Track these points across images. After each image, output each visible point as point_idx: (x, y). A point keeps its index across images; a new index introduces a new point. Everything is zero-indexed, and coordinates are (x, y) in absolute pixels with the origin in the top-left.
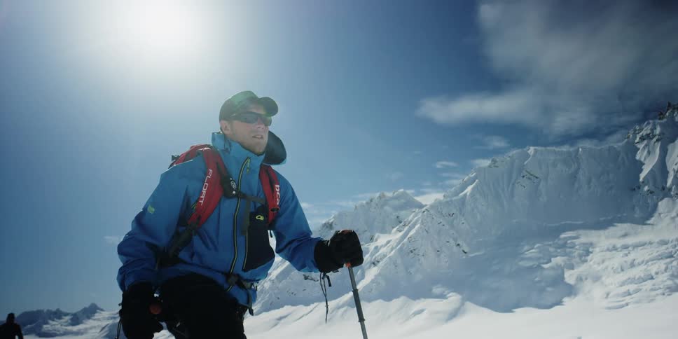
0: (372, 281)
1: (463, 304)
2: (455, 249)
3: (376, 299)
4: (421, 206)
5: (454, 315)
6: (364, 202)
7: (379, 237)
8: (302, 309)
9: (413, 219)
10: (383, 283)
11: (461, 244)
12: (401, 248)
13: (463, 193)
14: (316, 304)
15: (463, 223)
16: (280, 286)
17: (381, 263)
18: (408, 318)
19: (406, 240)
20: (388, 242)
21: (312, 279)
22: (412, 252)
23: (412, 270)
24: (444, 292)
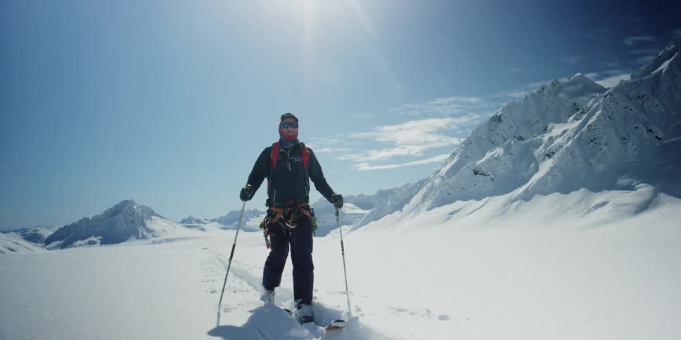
0: (548, 174)
1: (655, 195)
2: (646, 135)
3: (551, 192)
4: (602, 90)
5: (644, 207)
6: (535, 91)
7: (553, 128)
8: (473, 204)
9: (593, 105)
10: (560, 176)
11: (654, 130)
12: (579, 138)
13: (660, 68)
14: (487, 198)
15: (657, 106)
16: (450, 181)
17: (556, 154)
18: (589, 211)
19: (585, 128)
20: (564, 132)
21: (482, 174)
22: (592, 141)
23: (593, 161)
24: (632, 183)
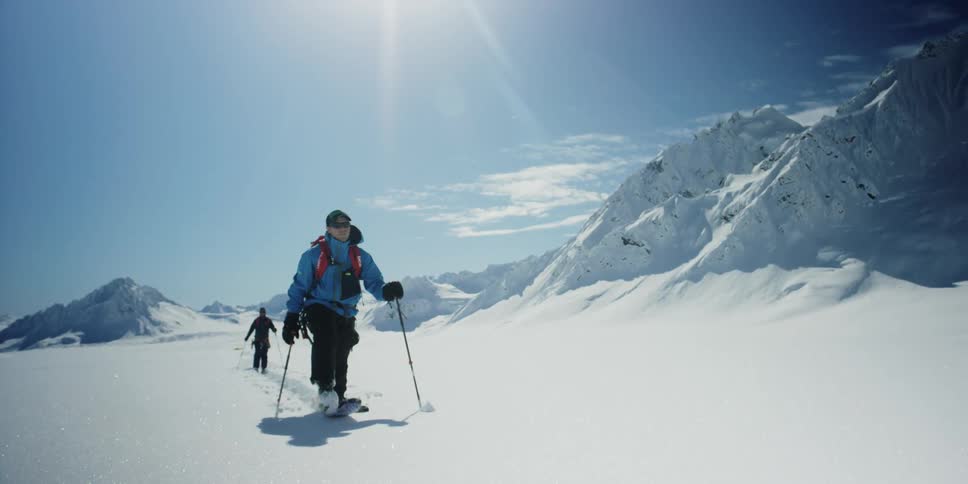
0: (724, 244)
1: (867, 274)
2: (856, 192)
3: (729, 269)
4: (799, 129)
5: (852, 291)
6: (708, 129)
7: (732, 179)
8: (623, 285)
9: (786, 149)
10: (740, 246)
11: (866, 185)
12: (768, 195)
13: (874, 102)
14: (642, 278)
15: (870, 152)
16: (590, 254)
17: (736, 217)
18: (780, 296)
19: (774, 182)
20: (747, 186)
21: (635, 244)
22: (784, 199)
23: (784, 226)
24: (836, 257)
